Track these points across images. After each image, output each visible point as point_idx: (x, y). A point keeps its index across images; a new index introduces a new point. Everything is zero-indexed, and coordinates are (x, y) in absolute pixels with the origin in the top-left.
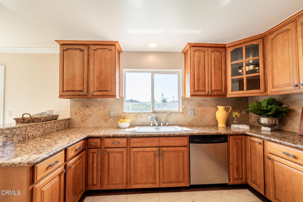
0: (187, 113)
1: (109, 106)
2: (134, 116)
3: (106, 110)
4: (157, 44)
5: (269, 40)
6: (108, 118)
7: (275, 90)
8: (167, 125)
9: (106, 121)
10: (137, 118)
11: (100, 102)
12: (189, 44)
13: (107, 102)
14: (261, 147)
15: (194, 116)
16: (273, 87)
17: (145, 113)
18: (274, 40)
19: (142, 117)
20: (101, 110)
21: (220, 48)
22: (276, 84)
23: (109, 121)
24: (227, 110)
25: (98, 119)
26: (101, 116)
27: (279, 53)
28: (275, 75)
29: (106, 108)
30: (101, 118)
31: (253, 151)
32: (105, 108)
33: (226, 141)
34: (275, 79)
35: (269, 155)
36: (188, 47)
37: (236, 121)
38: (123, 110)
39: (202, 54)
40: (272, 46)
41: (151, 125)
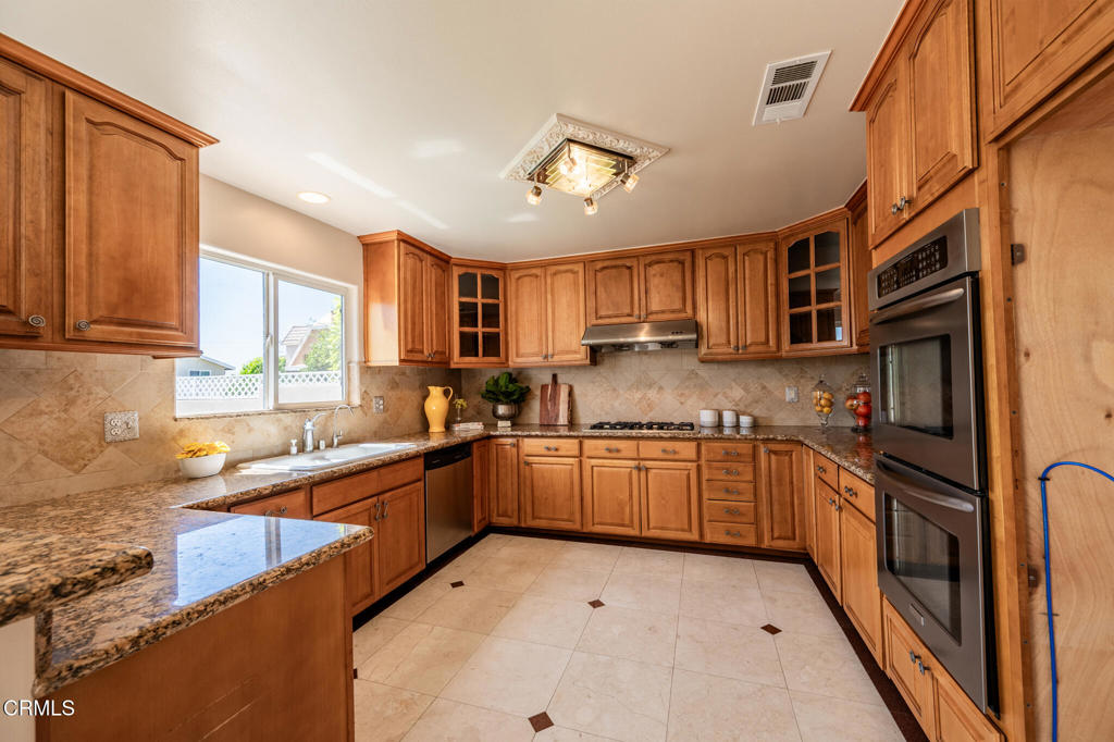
0: (370, 408)
1: (100, 392)
2: (223, 430)
3: (80, 414)
4: (329, 197)
5: (513, 280)
6: (93, 451)
7: (519, 360)
8: (335, 443)
9: (76, 466)
10: (233, 434)
11: (38, 371)
12: (399, 233)
13: (86, 373)
14: (514, 450)
15: (384, 415)
16: (517, 356)
17: (264, 414)
18: (520, 281)
19: (250, 430)
20: (42, 413)
21: (442, 260)
22: (522, 351)
23: (95, 462)
24: (446, 393)
25: (20, 463)
26: (41, 443)
27: (526, 305)
28: (521, 337)
29: (80, 402)
30: (45, 454)
31: (501, 462)
32: (71, 402)
33: (469, 454)
34: (521, 344)
35: (527, 458)
36: (394, 236)
37: (461, 416)
38: (173, 408)
39: (419, 264)
40: (517, 290)
41: (294, 450)
